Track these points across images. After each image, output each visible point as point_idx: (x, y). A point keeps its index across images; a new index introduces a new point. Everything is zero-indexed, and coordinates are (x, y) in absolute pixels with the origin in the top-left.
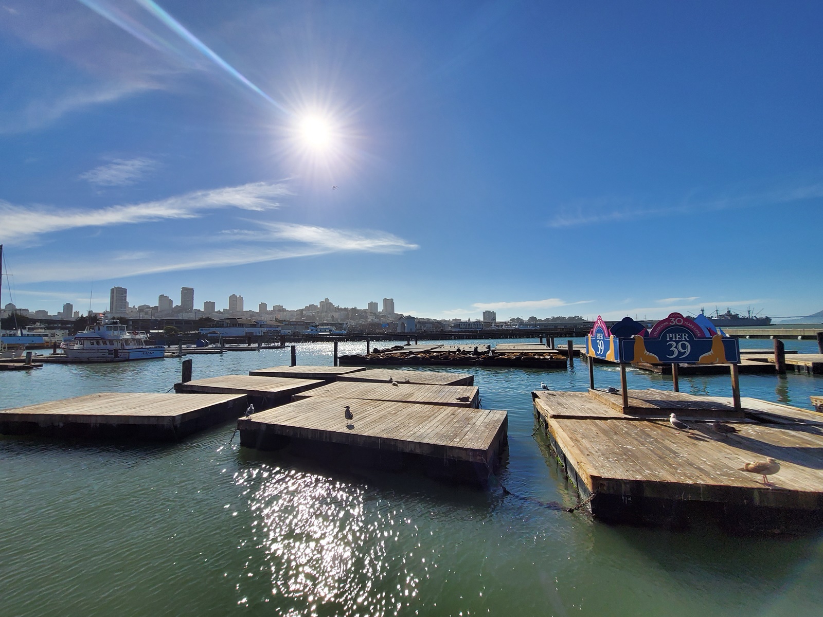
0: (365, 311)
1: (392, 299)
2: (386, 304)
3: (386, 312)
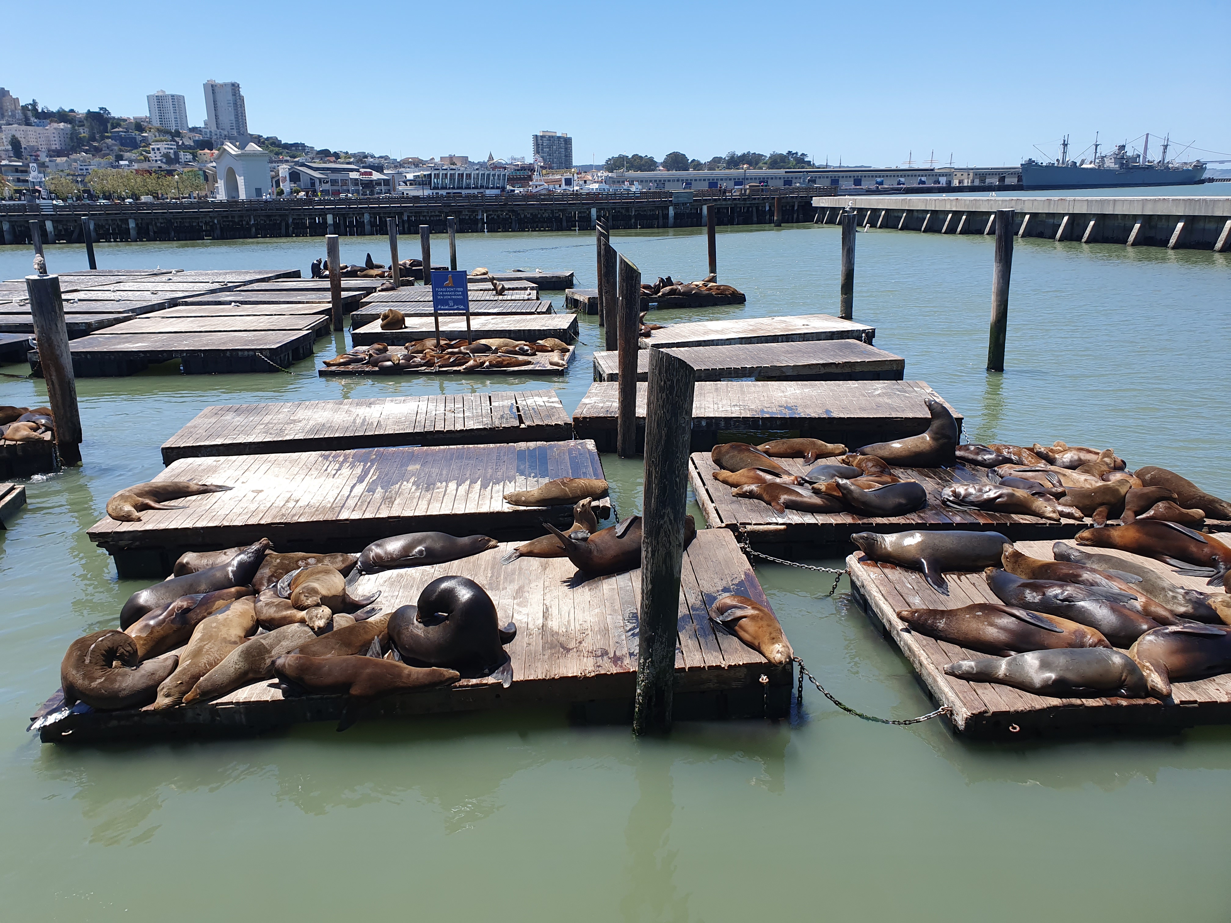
0: (139, 126)
1: (235, 87)
2: (215, 102)
3: (218, 128)
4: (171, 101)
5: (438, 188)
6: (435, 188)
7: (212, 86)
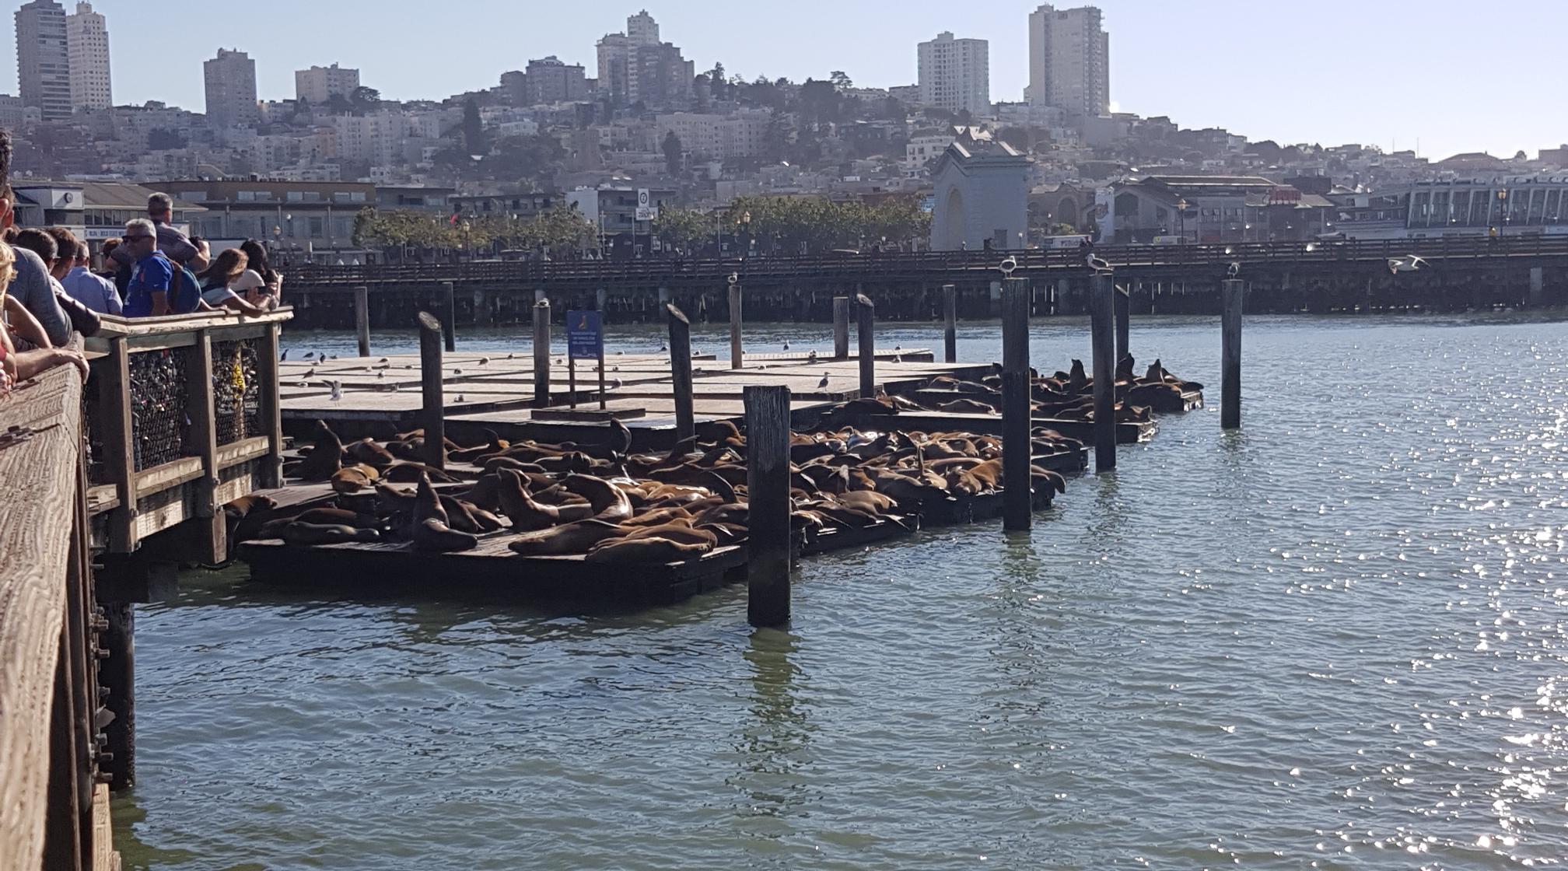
0: (894, 103)
2: (1047, 48)
3: (1048, 103)
4: (961, 51)
5: (1423, 225)
6: (1416, 225)
7: (1046, 17)
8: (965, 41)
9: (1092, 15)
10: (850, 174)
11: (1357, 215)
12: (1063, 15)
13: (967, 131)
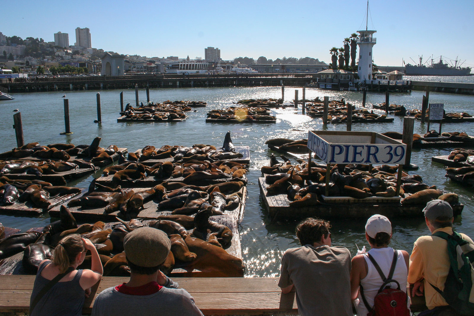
2: (79, 36)
3: (80, 46)
6: (180, 70)
7: (79, 30)
8: (64, 34)
9: (87, 30)
10: (45, 59)
11: (169, 68)
12: (82, 29)
13: (67, 51)
